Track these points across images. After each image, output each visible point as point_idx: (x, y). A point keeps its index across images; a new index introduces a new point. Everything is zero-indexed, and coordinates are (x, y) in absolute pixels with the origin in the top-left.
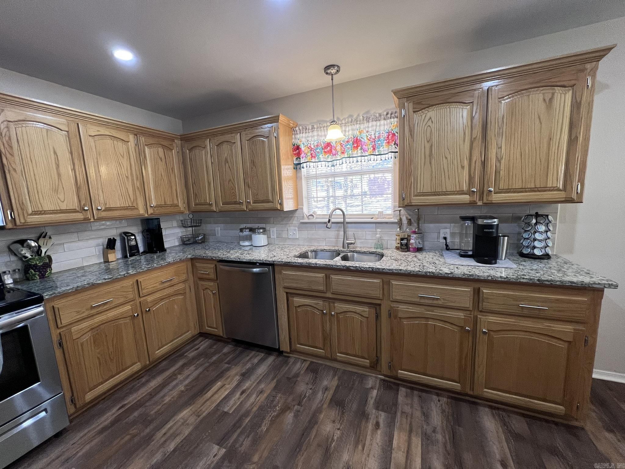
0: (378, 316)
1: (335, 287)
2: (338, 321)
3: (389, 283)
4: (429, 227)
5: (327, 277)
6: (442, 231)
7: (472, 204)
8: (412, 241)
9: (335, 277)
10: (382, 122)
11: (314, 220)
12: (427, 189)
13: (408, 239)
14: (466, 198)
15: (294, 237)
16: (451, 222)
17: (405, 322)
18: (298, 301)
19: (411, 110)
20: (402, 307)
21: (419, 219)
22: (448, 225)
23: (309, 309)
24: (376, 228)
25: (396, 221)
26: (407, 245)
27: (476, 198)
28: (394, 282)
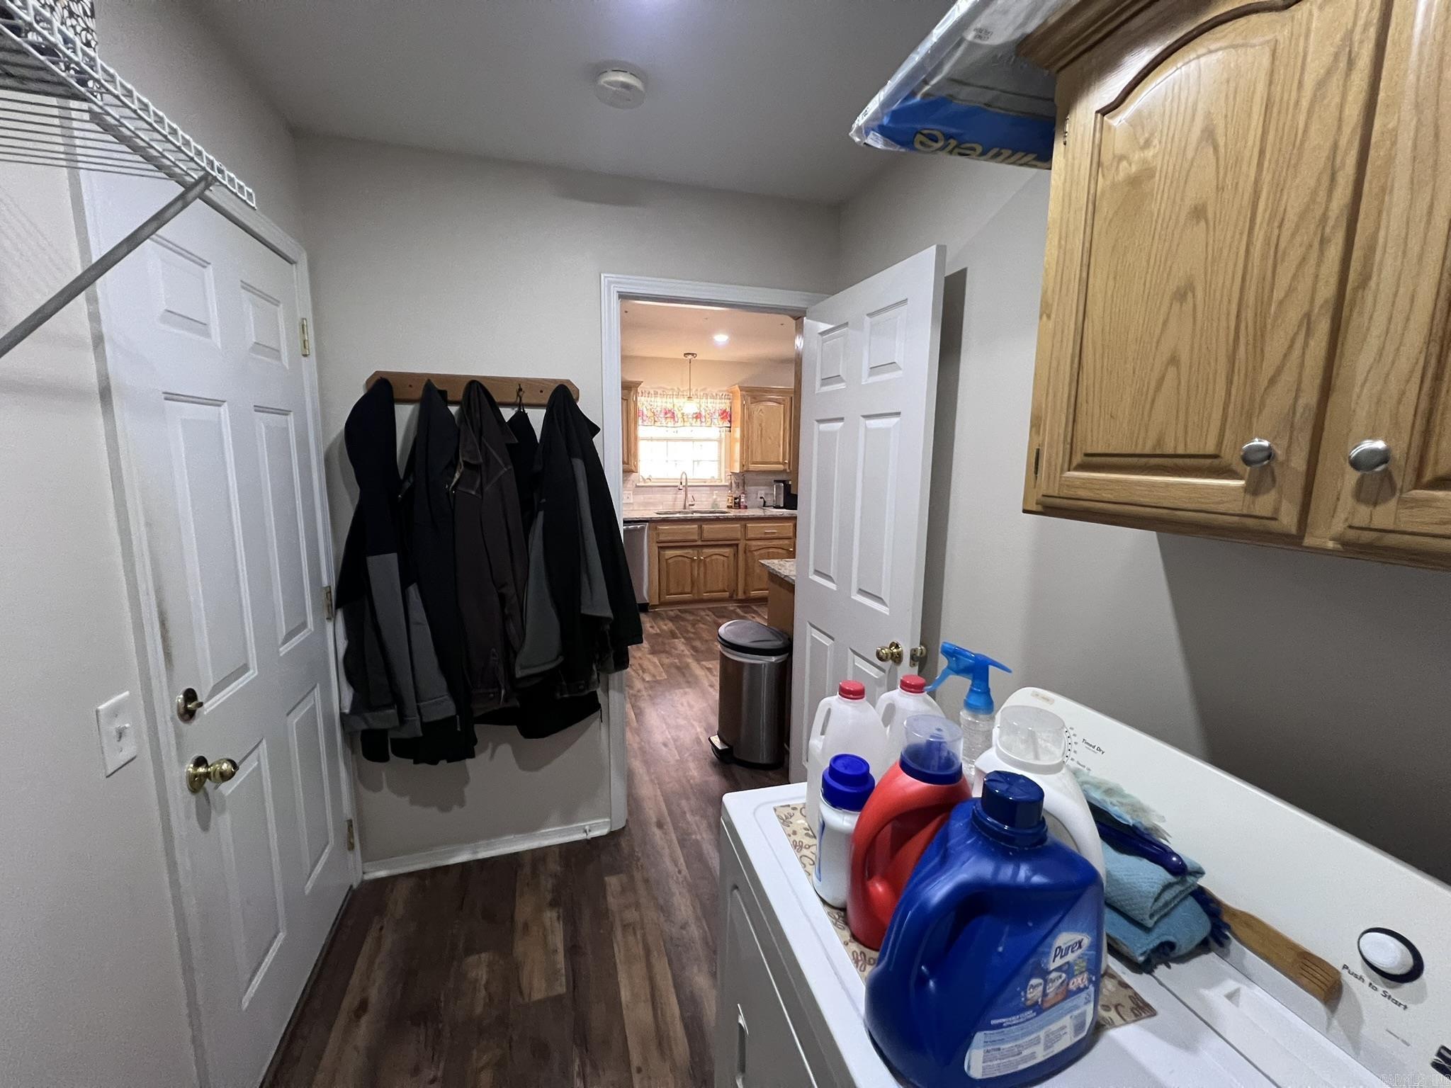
0: (736, 555)
1: (706, 535)
2: (705, 565)
3: (745, 526)
4: (751, 489)
5: (700, 527)
6: (759, 492)
7: (784, 471)
8: (742, 500)
9: (705, 527)
10: (718, 401)
11: (650, 484)
12: (759, 459)
13: (740, 498)
14: (781, 467)
15: (628, 501)
16: (765, 485)
17: (755, 553)
18: (669, 553)
19: (749, 402)
20: (754, 543)
21: (744, 483)
22: (762, 487)
23: (680, 558)
24: (713, 490)
25: (727, 484)
26: (739, 503)
27: (787, 467)
28: (748, 525)
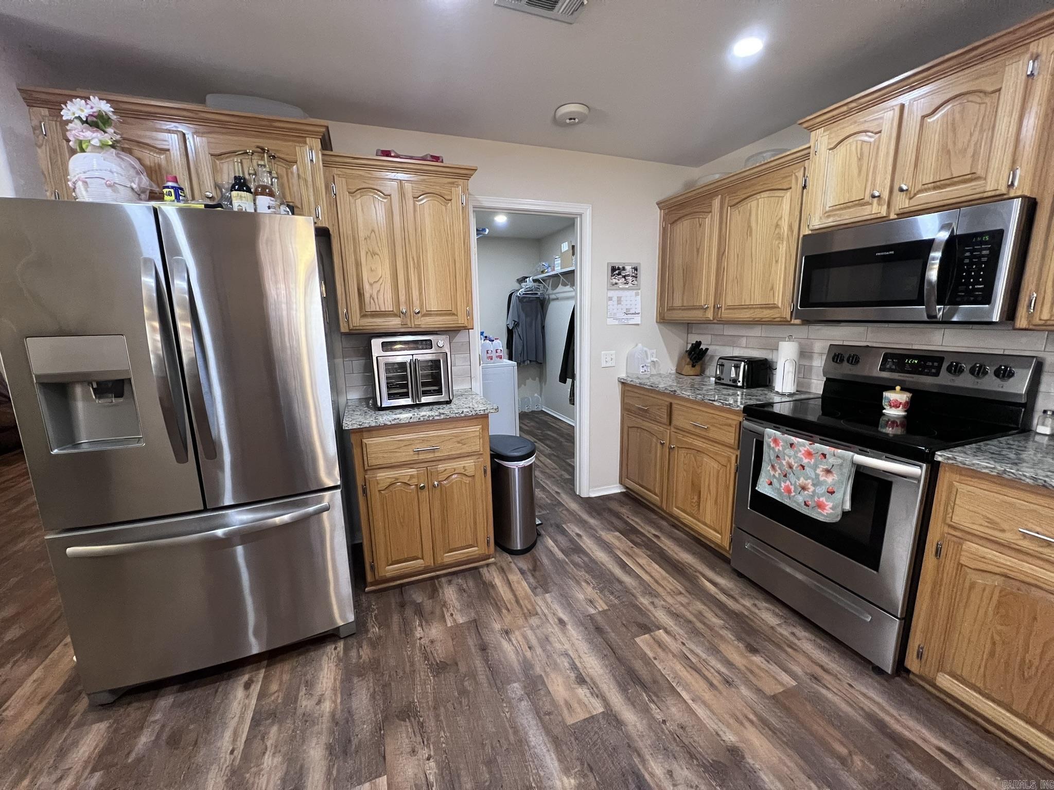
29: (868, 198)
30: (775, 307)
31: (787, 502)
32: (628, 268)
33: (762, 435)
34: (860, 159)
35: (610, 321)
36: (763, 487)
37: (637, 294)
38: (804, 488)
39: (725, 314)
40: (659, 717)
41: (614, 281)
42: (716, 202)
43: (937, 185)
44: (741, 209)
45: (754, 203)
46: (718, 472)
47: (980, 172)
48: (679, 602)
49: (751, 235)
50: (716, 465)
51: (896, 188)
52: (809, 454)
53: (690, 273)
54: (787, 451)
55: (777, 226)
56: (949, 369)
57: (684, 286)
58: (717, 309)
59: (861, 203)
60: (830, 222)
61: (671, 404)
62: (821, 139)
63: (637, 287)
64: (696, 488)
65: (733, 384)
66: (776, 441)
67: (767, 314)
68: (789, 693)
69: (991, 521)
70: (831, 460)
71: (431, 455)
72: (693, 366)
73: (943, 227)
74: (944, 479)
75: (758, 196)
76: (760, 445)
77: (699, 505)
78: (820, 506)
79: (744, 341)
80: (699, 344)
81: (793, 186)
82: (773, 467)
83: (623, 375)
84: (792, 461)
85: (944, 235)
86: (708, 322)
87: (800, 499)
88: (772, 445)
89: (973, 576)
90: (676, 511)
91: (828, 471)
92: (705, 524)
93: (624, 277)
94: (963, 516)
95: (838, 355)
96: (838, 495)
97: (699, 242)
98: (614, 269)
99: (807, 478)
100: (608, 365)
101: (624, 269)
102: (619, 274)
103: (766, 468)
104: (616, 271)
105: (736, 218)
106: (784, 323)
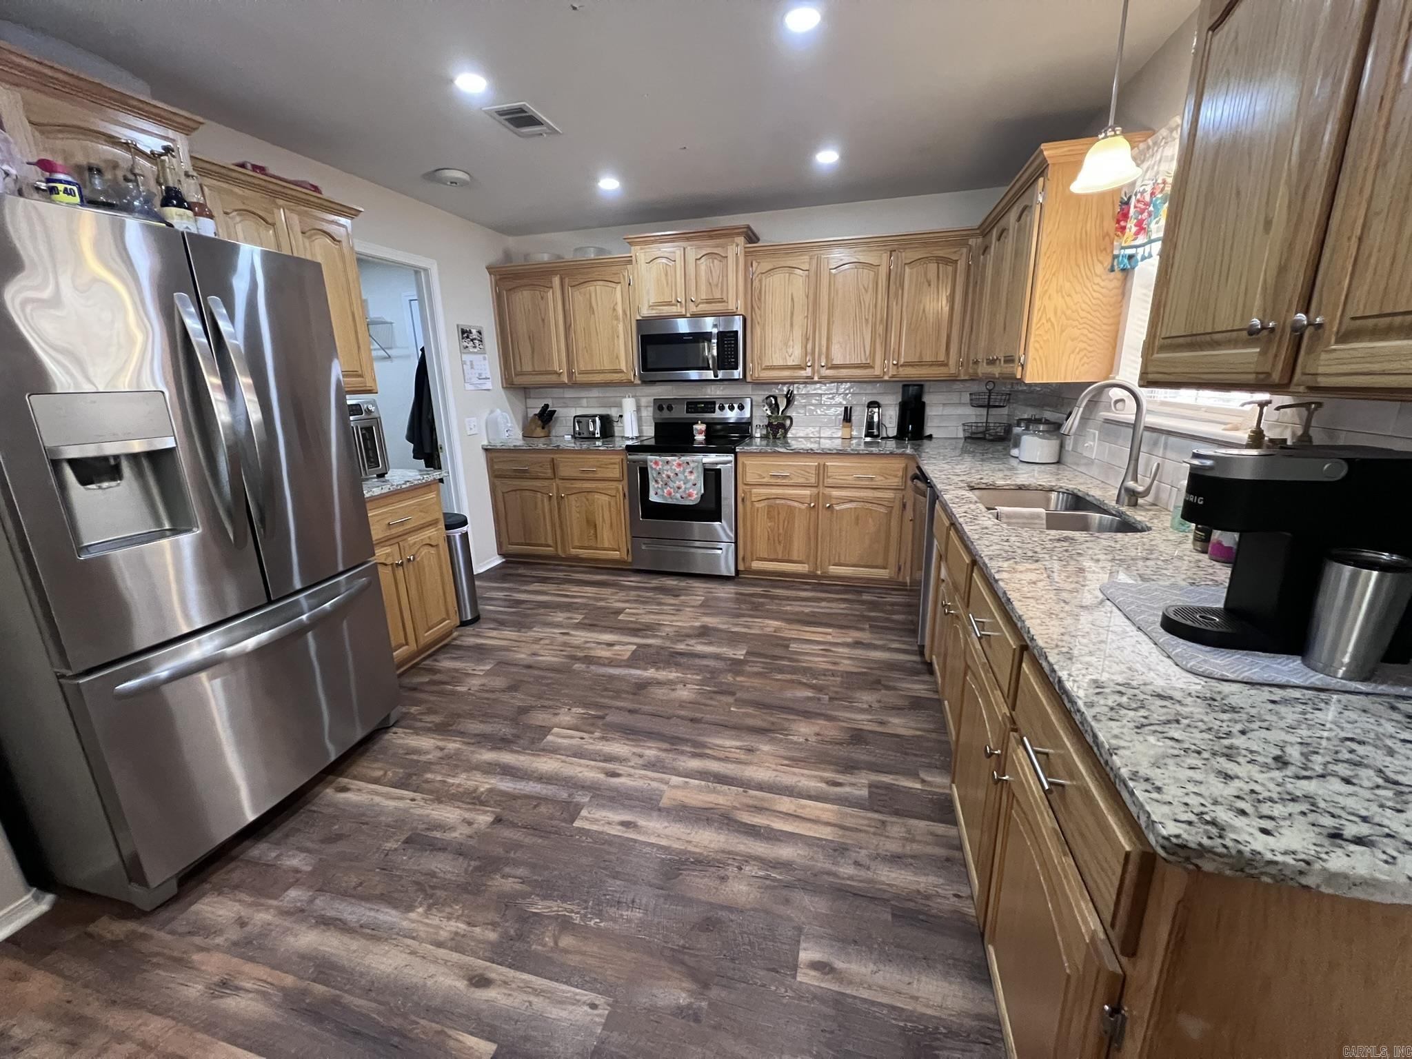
29: (674, 302)
30: (622, 372)
31: (670, 501)
32: (474, 331)
33: (645, 462)
34: (666, 275)
35: (469, 387)
36: (653, 498)
37: (485, 359)
38: (679, 488)
39: (580, 378)
40: (664, 634)
41: (466, 344)
42: (556, 281)
43: (709, 302)
44: (583, 290)
45: (592, 288)
46: (609, 503)
47: (725, 299)
48: (622, 595)
49: (594, 313)
50: (606, 498)
51: (688, 300)
52: (679, 465)
53: (537, 341)
54: (665, 468)
55: (614, 310)
56: (719, 408)
57: (533, 352)
58: (570, 374)
59: (669, 304)
60: (653, 313)
61: (553, 460)
62: (641, 254)
63: (483, 352)
64: (591, 524)
65: (592, 437)
66: (656, 463)
67: (616, 377)
68: (704, 601)
69: (759, 475)
70: (692, 465)
71: (401, 529)
72: (543, 428)
73: (715, 326)
74: (740, 459)
75: (595, 283)
76: (644, 472)
77: (596, 537)
78: (690, 495)
79: (584, 402)
80: (547, 406)
81: (622, 281)
82: (656, 481)
83: (486, 443)
84: (669, 473)
85: (715, 331)
86: (562, 386)
87: (678, 496)
88: (654, 466)
89: (757, 505)
90: (574, 551)
91: (691, 472)
92: (605, 549)
93: (472, 340)
94: (750, 478)
95: (660, 405)
96: (698, 485)
97: (543, 311)
98: (463, 332)
99: (680, 481)
100: (472, 432)
101: (470, 332)
102: (468, 337)
103: (652, 484)
104: (465, 333)
105: (578, 297)
106: (630, 384)
